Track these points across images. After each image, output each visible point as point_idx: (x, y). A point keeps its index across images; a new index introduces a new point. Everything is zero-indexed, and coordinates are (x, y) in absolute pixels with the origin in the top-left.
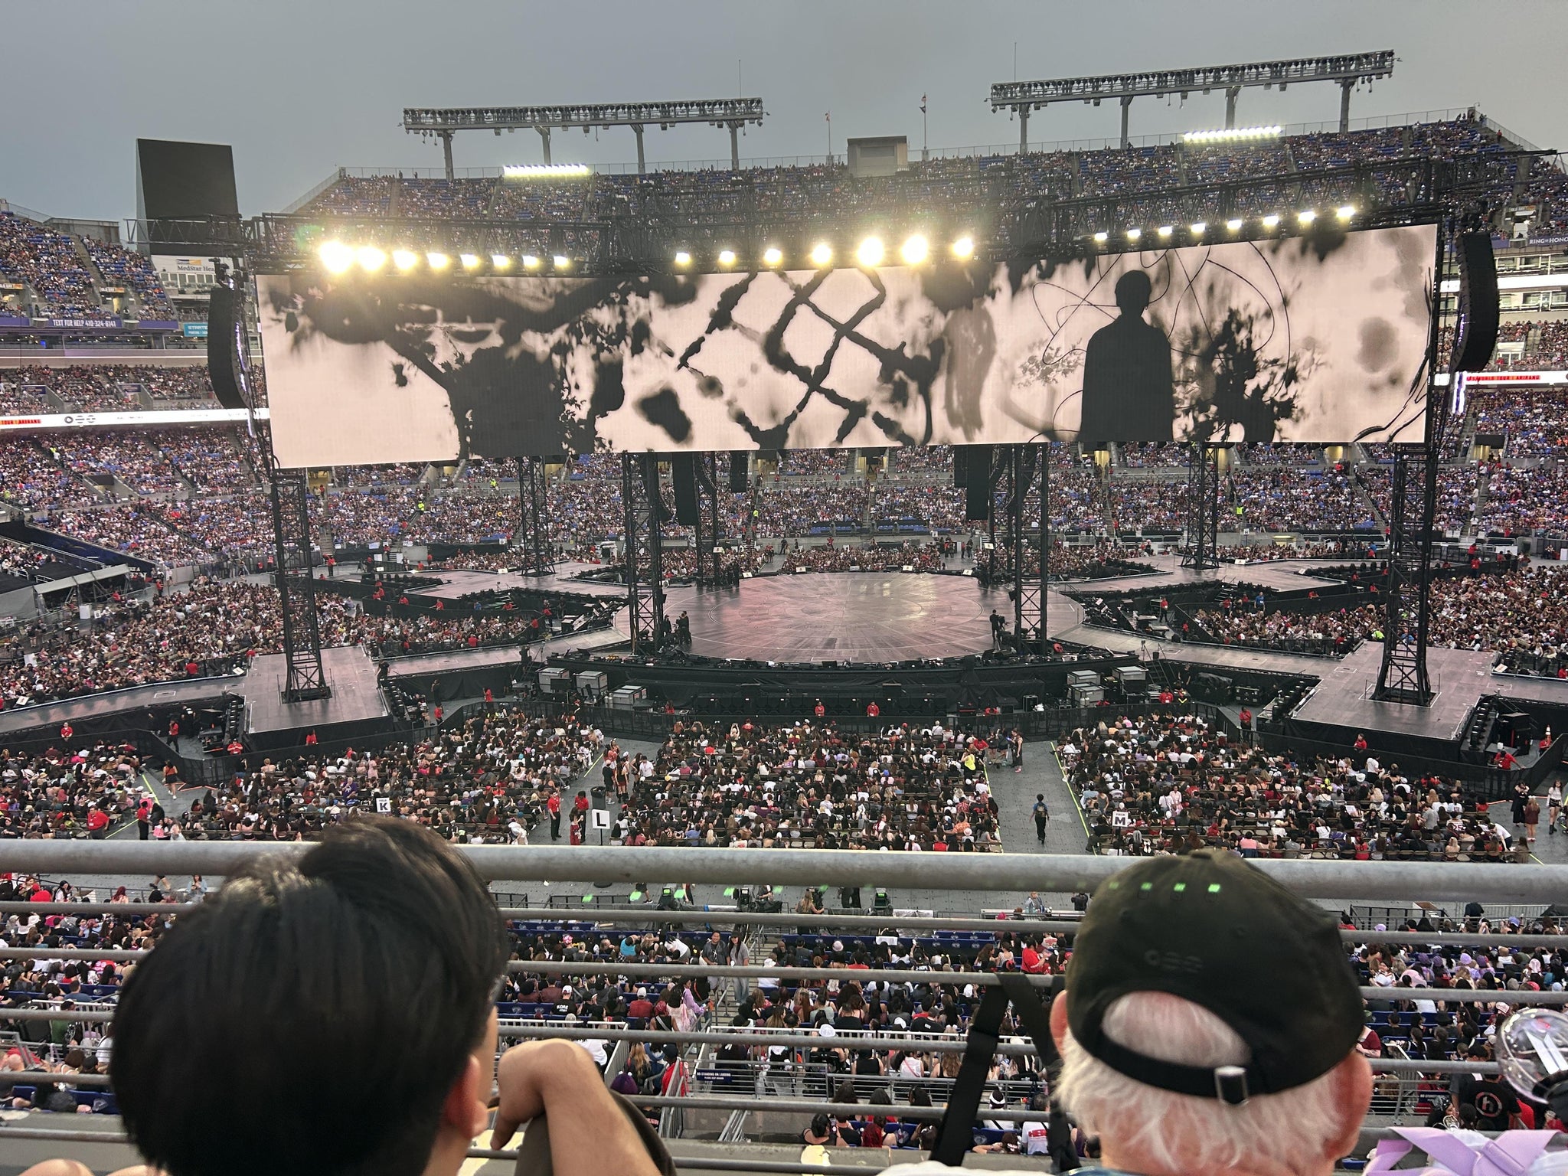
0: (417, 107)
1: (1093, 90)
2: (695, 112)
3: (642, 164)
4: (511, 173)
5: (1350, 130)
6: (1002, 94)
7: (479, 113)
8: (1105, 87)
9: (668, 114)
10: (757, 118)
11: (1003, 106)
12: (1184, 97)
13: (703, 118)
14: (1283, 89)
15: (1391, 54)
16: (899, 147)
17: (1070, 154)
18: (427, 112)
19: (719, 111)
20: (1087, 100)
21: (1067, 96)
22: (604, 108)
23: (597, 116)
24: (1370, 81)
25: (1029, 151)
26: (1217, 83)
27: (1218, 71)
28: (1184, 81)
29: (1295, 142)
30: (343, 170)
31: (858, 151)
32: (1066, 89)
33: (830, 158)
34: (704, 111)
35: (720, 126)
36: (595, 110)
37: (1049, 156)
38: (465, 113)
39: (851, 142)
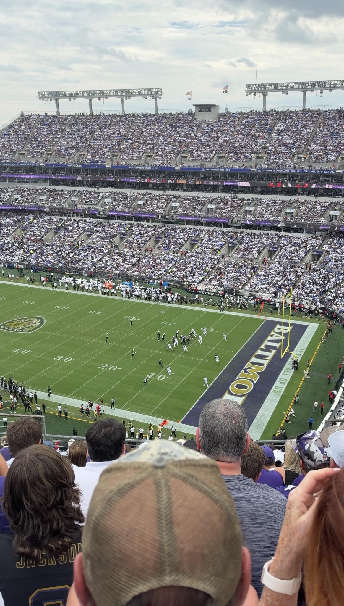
0: (42, 91)
1: (286, 87)
2: (137, 93)
3: (124, 111)
6: (250, 89)
11: (251, 94)
12: (321, 93)
13: (141, 95)
16: (214, 108)
18: (47, 92)
20: (284, 92)
21: (276, 90)
25: (267, 109)
28: (322, 85)
30: (22, 112)
32: (275, 87)
35: (147, 99)
36: (102, 91)
39: (196, 106)
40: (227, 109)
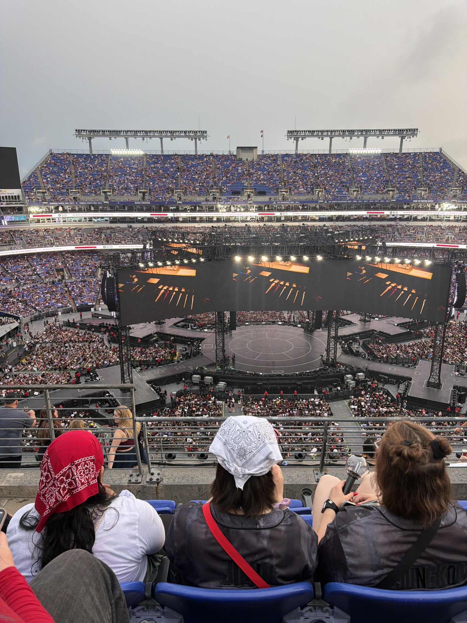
0: (80, 129)
1: (321, 134)
2: (183, 134)
3: (162, 151)
4: (115, 152)
5: (403, 152)
6: (291, 133)
7: (103, 131)
8: (325, 134)
9: (173, 134)
10: (205, 137)
11: (291, 138)
12: (351, 139)
13: (186, 136)
14: (383, 138)
15: (417, 130)
16: (254, 150)
17: (313, 155)
18: (84, 131)
19: (191, 134)
20: (319, 138)
21: (313, 136)
22: (150, 132)
23: (147, 134)
24: (410, 138)
25: (298, 153)
26: (362, 135)
27: (362, 131)
28: (351, 133)
29: (386, 155)
30: (51, 150)
31: (240, 150)
32: (312, 133)
33: (230, 152)
34: (186, 134)
35: (192, 140)
36: (146, 132)
37: (306, 155)
38: (99, 131)
39: (238, 148)
40: (263, 151)
